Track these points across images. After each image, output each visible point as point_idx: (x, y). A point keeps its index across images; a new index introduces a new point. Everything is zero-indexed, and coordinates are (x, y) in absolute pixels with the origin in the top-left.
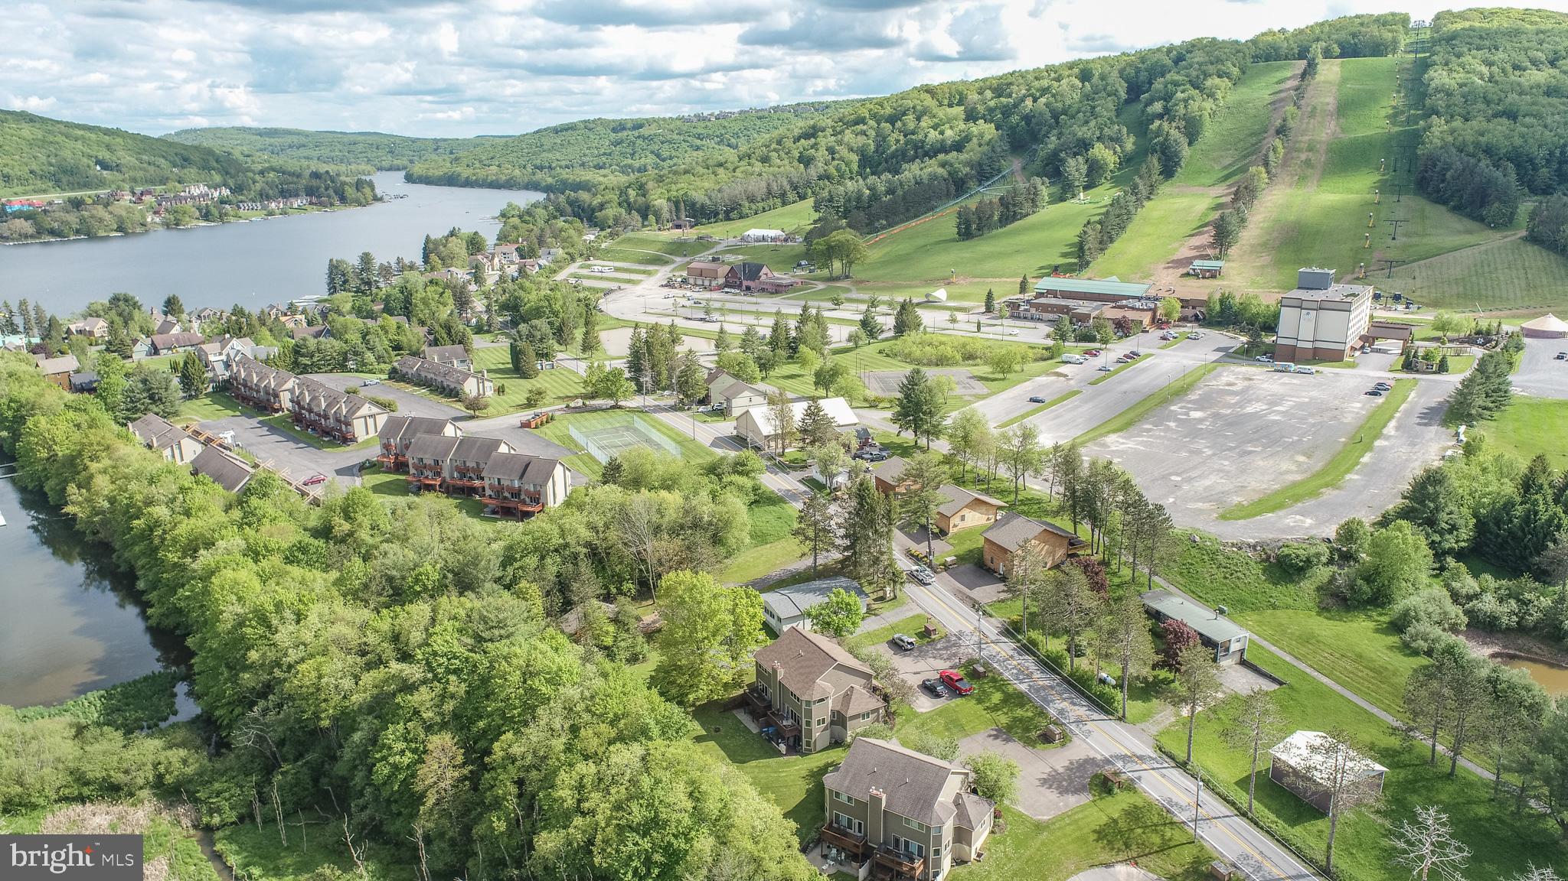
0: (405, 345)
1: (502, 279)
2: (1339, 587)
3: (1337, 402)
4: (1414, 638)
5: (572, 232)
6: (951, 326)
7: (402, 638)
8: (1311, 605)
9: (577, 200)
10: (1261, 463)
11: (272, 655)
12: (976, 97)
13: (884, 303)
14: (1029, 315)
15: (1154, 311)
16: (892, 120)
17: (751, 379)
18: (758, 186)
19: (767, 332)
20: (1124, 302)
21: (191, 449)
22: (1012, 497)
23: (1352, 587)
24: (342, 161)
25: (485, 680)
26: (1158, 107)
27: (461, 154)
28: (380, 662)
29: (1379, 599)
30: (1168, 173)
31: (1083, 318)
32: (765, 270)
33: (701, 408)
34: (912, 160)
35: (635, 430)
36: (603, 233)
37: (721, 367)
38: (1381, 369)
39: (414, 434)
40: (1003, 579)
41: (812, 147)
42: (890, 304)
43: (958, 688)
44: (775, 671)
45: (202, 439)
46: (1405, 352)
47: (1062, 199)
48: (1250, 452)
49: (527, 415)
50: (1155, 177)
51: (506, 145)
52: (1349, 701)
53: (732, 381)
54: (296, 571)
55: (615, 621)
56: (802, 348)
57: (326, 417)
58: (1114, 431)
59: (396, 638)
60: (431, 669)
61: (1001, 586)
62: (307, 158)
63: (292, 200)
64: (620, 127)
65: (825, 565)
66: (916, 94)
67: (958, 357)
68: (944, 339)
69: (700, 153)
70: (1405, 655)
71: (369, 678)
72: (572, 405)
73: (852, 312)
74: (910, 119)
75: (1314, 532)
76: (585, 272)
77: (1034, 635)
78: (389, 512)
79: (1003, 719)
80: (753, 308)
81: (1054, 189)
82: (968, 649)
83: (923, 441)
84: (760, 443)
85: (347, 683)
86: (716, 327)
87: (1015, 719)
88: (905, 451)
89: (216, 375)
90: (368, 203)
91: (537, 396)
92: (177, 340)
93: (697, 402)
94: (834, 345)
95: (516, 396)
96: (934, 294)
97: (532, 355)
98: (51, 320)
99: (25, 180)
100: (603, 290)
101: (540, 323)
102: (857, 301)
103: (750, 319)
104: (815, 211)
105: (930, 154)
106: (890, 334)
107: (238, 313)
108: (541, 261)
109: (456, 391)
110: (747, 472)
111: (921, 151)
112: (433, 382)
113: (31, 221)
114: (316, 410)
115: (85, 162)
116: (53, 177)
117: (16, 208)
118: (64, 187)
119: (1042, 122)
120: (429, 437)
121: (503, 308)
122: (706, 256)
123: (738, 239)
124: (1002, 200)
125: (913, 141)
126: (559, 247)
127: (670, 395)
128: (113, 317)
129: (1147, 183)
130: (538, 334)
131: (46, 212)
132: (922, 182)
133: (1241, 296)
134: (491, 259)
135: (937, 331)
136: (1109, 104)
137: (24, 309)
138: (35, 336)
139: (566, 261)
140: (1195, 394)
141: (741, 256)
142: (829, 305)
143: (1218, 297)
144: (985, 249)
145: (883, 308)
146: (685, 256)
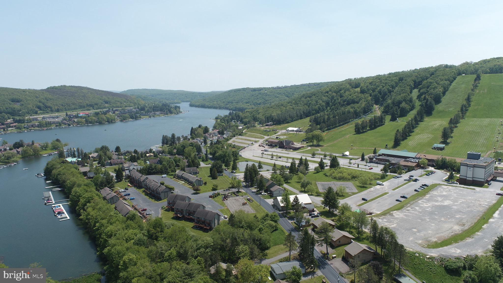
5: (235, 127)
6: (348, 165)
9: (238, 114)
14: (376, 162)
15: (418, 163)
18: (293, 113)
19: (289, 165)
20: (408, 159)
27: (206, 97)
31: (393, 164)
32: (292, 143)
34: (343, 106)
36: (245, 126)
39: (177, 200)
41: (311, 100)
47: (391, 120)
49: (212, 193)
56: (299, 173)
57: (154, 191)
63: (156, 112)
64: (254, 90)
66: (345, 83)
67: (350, 177)
68: (346, 170)
72: (226, 190)
73: (317, 159)
74: (342, 92)
75: (460, 254)
76: (237, 140)
80: (287, 155)
83: (332, 211)
86: (274, 162)
90: (178, 113)
91: (215, 187)
92: (117, 161)
93: (263, 191)
94: (310, 171)
95: (210, 185)
96: (345, 153)
97: (216, 172)
98: (85, 154)
99: (85, 107)
100: (242, 147)
101: (219, 162)
102: (320, 154)
103: (285, 160)
104: (310, 122)
105: (348, 104)
106: (329, 167)
107: (136, 152)
108: (225, 136)
109: (192, 184)
110: (274, 220)
111: (345, 103)
112: (186, 180)
113: (84, 119)
114: (151, 189)
115: (101, 101)
116: (92, 106)
117: (81, 115)
118: (95, 108)
119: (385, 94)
120: (180, 202)
121: (211, 154)
122: (274, 136)
123: (285, 131)
124: (370, 121)
125: (343, 99)
126: (231, 132)
127: (255, 188)
128: (101, 153)
129: (420, 116)
130: (218, 165)
131: (89, 116)
132: (345, 113)
133: (449, 159)
134: (210, 135)
135: (344, 167)
136: (408, 89)
137: (78, 150)
138: (80, 158)
139: (232, 136)
140: (427, 196)
141: (285, 137)
142: (311, 155)
143: (441, 159)
144: (363, 137)
145: (328, 157)
146: (268, 136)
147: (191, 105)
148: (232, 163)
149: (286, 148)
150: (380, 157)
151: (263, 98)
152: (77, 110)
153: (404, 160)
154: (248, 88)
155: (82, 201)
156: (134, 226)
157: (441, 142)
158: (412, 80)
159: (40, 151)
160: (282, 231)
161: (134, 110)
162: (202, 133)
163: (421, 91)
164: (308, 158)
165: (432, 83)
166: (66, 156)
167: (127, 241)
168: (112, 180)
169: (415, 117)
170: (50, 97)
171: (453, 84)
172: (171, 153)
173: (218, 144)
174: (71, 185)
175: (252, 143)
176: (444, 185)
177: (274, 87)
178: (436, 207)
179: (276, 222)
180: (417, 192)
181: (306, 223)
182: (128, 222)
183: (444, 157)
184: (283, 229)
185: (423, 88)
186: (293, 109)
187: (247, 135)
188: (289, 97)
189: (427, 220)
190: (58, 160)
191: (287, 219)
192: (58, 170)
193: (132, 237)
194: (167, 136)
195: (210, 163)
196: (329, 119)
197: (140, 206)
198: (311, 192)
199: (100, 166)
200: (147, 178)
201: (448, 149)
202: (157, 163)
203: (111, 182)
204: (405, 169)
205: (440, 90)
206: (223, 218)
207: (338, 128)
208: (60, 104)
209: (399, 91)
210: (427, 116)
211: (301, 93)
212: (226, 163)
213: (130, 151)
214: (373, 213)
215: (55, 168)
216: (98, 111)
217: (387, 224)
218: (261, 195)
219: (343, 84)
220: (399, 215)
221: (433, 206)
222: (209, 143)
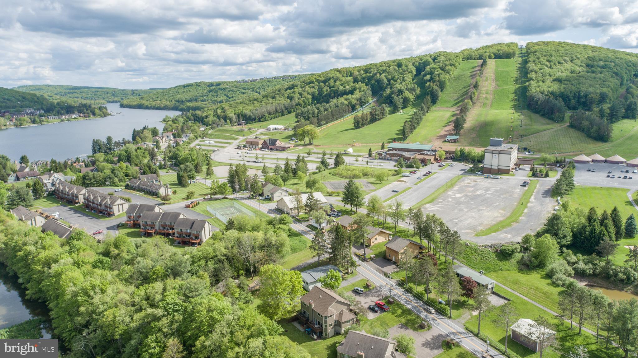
0: (130, 174)
1: (169, 146)
2: (525, 261)
3: (510, 189)
4: (557, 280)
5: (196, 127)
6: (356, 162)
7: (151, 298)
8: (515, 269)
9: (196, 114)
10: (487, 214)
11: (91, 308)
12: (357, 73)
13: (328, 154)
14: (386, 158)
15: (435, 155)
16: (324, 82)
17: (280, 186)
18: (271, 108)
19: (283, 167)
20: (423, 152)
21: (40, 221)
22: (394, 230)
23: (530, 261)
24: (92, 99)
25: (191, 314)
26: (428, 77)
27: (143, 96)
28: (141, 309)
29: (541, 265)
30: (434, 102)
31: (408, 159)
32: (278, 141)
33: (261, 198)
34: (334, 98)
35: (235, 208)
36: (208, 127)
37: (267, 181)
38: (524, 176)
39: (142, 212)
40: (395, 263)
41: (293, 93)
42: (331, 154)
43: (383, 308)
44: (310, 305)
45: (44, 216)
46: (532, 169)
47: (394, 113)
48: (482, 210)
49: (188, 202)
50: (429, 104)
51: (163, 92)
52: (536, 306)
53: (273, 186)
54: (98, 271)
55: (239, 287)
56: (299, 172)
57: (101, 205)
58: (429, 203)
59: (147, 298)
60: (166, 310)
61: (394, 266)
62: (77, 98)
63: (72, 115)
64: (211, 85)
65: (322, 260)
66: (333, 72)
67: (361, 175)
68: (355, 168)
69: (245, 95)
70: (554, 287)
71: (138, 316)
72: (206, 197)
73: (316, 158)
74: (331, 82)
75: (512, 240)
76: (202, 143)
77: (411, 285)
78: (134, 245)
79: (404, 320)
80: (276, 157)
81: (389, 109)
82: (385, 292)
83: (354, 209)
84: (289, 211)
85: (127, 319)
86: (262, 165)
87: (408, 320)
88: (348, 213)
89: (48, 189)
90: (105, 116)
91: (191, 194)
92: (28, 174)
95: (182, 194)
96: (348, 150)
97: (187, 177)
100: (211, 150)
102: (317, 153)
103: (275, 161)
104: (296, 118)
105: (341, 95)
106: (333, 166)
107: (54, 162)
108: (184, 139)
110: (286, 223)
111: (336, 94)
112: (145, 190)
120: (149, 212)
123: (265, 129)
124: (370, 114)
125: (333, 90)
129: (427, 106)
130: (188, 169)
132: (338, 106)
134: (162, 138)
136: (409, 76)
139: (194, 139)
141: (267, 136)
142: (306, 155)
143: (458, 150)
144: (365, 132)
145: (328, 156)
146: (244, 136)
147: (122, 106)
149: (271, 149)
150: (391, 152)
153: (418, 153)
157: (454, 133)
162: (150, 136)
165: (436, 69)
169: (422, 107)
175: (224, 145)
177: (238, 80)
178: (470, 197)
181: (327, 224)
183: (462, 149)
185: (427, 74)
186: (271, 103)
187: (214, 136)
189: (465, 210)
194: (99, 140)
196: (319, 113)
203: (27, 200)
218: (255, 200)
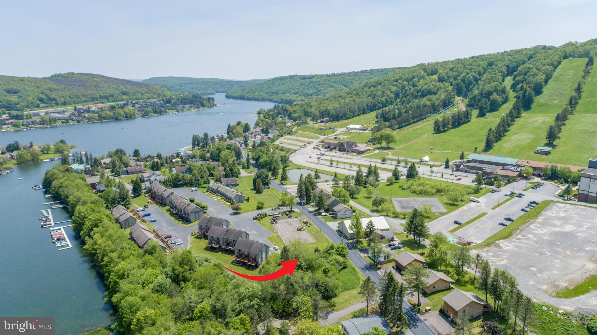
6: (430, 174)
9: (286, 108)
13: (403, 161)
14: (464, 170)
15: (520, 171)
16: (408, 80)
18: (354, 106)
20: (506, 167)
24: (204, 89)
27: (246, 87)
31: (488, 174)
32: (355, 144)
34: (416, 97)
36: (294, 123)
41: (376, 91)
42: (406, 162)
57: (181, 211)
58: (503, 238)
62: (192, 89)
63: (185, 106)
64: (304, 78)
67: (433, 192)
68: (427, 181)
72: (274, 209)
73: (390, 166)
74: (415, 80)
76: (286, 141)
80: (350, 161)
83: (417, 240)
84: (348, 236)
86: (335, 170)
90: (211, 107)
91: (261, 205)
92: (135, 169)
93: (323, 211)
94: (381, 181)
95: (254, 203)
96: (423, 158)
97: (261, 184)
98: (96, 159)
99: (97, 99)
100: (292, 149)
101: (265, 171)
102: (392, 160)
103: (348, 167)
104: (377, 117)
105: (424, 95)
106: (405, 177)
107: (159, 156)
108: (270, 135)
109: (231, 200)
110: (341, 254)
111: (420, 94)
112: (223, 195)
113: (97, 114)
114: (177, 208)
115: (117, 92)
116: (106, 98)
117: (93, 109)
118: (110, 101)
119: (470, 83)
120: (216, 227)
121: (253, 159)
122: (332, 136)
123: (345, 129)
124: (453, 117)
125: (416, 89)
126: (277, 130)
127: (313, 206)
128: (115, 158)
129: (517, 111)
130: (264, 175)
131: (102, 111)
132: (420, 107)
133: (561, 167)
134: (252, 134)
135: (425, 176)
136: (499, 76)
137: (86, 154)
138: (89, 165)
139: (279, 136)
140: (540, 219)
141: (346, 137)
142: (380, 161)
143: (549, 167)
144: (445, 137)
145: (402, 164)
146: (324, 135)
147: (228, 97)
148: (280, 171)
149: (348, 151)
150: (470, 164)
151: (315, 88)
152: (88, 103)
153: (501, 167)
154: (296, 75)
155: (88, 224)
156: (154, 264)
157: (546, 144)
158: (505, 65)
159: (40, 155)
160: (353, 269)
161: (158, 102)
162: (242, 132)
163: (517, 79)
164: (379, 165)
165: (530, 69)
166: (71, 162)
167: (144, 285)
168: (127, 195)
169: (511, 113)
170: (55, 86)
171: (558, 70)
172: (203, 158)
173: (262, 146)
174: (75, 201)
175: (305, 145)
176: (558, 202)
177: (328, 74)
178: (556, 234)
179: (344, 256)
180: (525, 212)
181: (385, 259)
182: (145, 257)
183: (554, 164)
184: (354, 266)
185: (519, 75)
186: (354, 101)
187: (297, 134)
188: (347, 87)
189: (547, 254)
190: (62, 168)
191: (357, 250)
192: (60, 181)
193: (151, 281)
194: (198, 136)
195: (252, 172)
196: (400, 114)
197: (163, 231)
198: (387, 212)
199: (114, 175)
200: (172, 193)
201: (555, 153)
202: (186, 172)
203: (126, 199)
204: (504, 180)
205: (542, 77)
206: (272, 249)
207: (412, 125)
208: (67, 96)
209: (488, 79)
210: (525, 111)
211: (361, 81)
212: (273, 171)
213: (152, 156)
214: (473, 243)
215: (57, 178)
216: (114, 104)
217: (495, 260)
218: (321, 216)
219: (415, 70)
220: (508, 246)
221: (552, 234)
222: (250, 144)
